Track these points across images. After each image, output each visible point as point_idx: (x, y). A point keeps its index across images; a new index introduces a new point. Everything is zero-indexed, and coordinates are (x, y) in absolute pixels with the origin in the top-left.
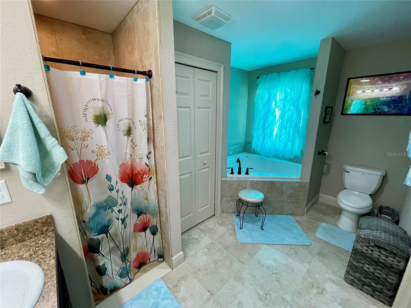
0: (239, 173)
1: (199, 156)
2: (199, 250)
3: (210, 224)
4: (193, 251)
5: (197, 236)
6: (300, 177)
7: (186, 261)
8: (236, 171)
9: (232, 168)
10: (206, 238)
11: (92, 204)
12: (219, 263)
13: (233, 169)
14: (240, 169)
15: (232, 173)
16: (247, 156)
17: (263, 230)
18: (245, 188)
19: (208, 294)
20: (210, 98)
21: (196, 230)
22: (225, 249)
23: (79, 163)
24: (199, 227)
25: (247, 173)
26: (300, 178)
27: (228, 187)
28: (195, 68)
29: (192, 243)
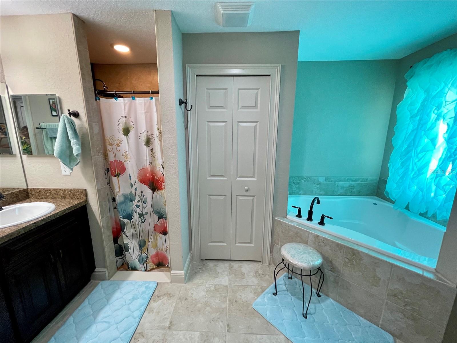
0: (310, 219)
1: (238, 179)
2: (207, 283)
3: (246, 267)
4: (202, 281)
5: (220, 271)
6: (435, 267)
7: (187, 284)
8: (305, 214)
9: (300, 208)
10: (226, 278)
11: (121, 193)
12: (208, 308)
13: (301, 210)
14: (310, 213)
15: (299, 215)
16: (375, 204)
17: (306, 318)
18: (306, 243)
19: (168, 324)
20: (259, 110)
21: (227, 264)
22: (230, 301)
23: (113, 161)
24: (233, 264)
25: (322, 223)
26: (435, 271)
27: (282, 232)
28: (234, 77)
29: (209, 274)
